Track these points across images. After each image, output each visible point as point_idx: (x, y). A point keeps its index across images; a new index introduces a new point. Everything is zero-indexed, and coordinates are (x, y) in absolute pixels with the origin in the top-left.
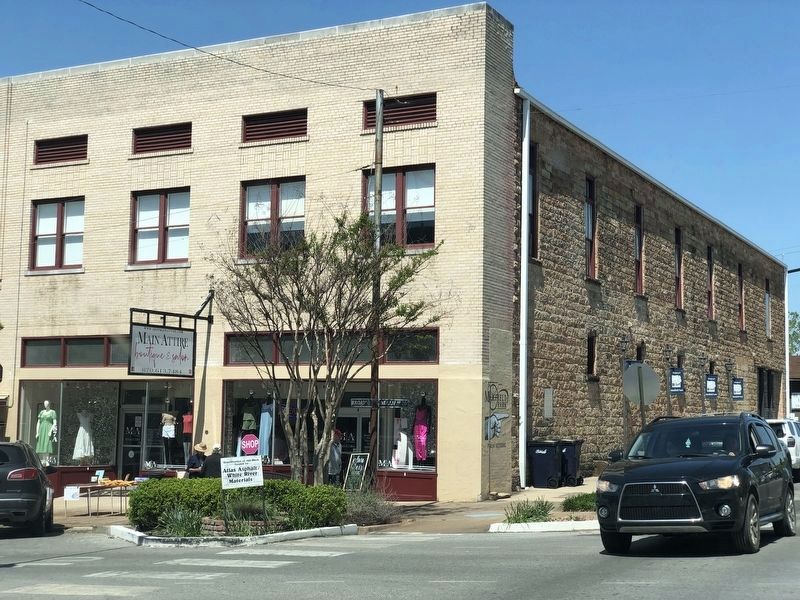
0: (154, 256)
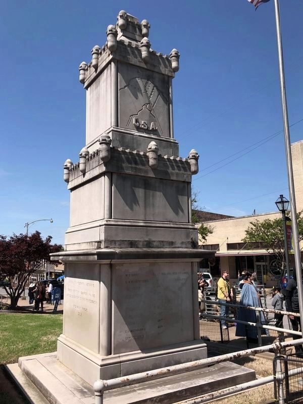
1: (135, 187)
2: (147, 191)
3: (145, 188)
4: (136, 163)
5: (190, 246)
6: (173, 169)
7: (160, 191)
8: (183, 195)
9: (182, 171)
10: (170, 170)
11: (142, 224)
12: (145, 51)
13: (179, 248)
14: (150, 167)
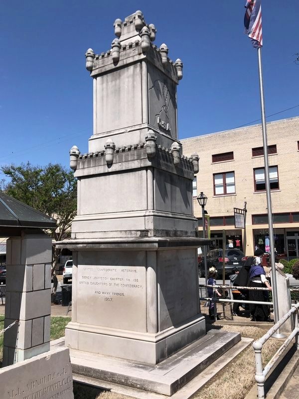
0: (222, 192)
1: (166, 182)
2: (172, 186)
3: (171, 184)
4: (167, 161)
5: (194, 235)
6: (185, 168)
7: (178, 187)
8: (189, 191)
9: (190, 171)
10: (184, 169)
11: (171, 216)
12: (165, 57)
13: (189, 236)
14: (174, 164)
